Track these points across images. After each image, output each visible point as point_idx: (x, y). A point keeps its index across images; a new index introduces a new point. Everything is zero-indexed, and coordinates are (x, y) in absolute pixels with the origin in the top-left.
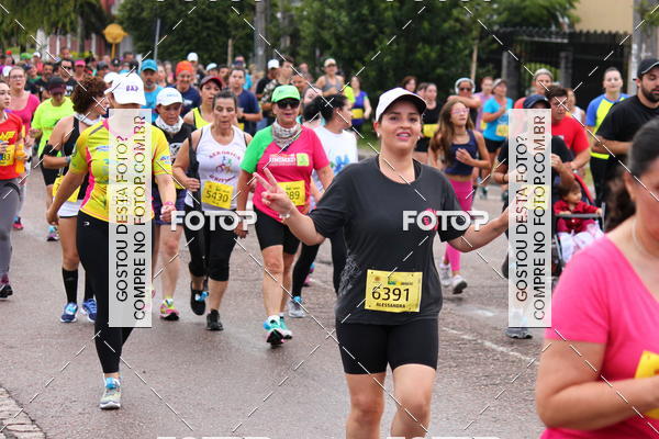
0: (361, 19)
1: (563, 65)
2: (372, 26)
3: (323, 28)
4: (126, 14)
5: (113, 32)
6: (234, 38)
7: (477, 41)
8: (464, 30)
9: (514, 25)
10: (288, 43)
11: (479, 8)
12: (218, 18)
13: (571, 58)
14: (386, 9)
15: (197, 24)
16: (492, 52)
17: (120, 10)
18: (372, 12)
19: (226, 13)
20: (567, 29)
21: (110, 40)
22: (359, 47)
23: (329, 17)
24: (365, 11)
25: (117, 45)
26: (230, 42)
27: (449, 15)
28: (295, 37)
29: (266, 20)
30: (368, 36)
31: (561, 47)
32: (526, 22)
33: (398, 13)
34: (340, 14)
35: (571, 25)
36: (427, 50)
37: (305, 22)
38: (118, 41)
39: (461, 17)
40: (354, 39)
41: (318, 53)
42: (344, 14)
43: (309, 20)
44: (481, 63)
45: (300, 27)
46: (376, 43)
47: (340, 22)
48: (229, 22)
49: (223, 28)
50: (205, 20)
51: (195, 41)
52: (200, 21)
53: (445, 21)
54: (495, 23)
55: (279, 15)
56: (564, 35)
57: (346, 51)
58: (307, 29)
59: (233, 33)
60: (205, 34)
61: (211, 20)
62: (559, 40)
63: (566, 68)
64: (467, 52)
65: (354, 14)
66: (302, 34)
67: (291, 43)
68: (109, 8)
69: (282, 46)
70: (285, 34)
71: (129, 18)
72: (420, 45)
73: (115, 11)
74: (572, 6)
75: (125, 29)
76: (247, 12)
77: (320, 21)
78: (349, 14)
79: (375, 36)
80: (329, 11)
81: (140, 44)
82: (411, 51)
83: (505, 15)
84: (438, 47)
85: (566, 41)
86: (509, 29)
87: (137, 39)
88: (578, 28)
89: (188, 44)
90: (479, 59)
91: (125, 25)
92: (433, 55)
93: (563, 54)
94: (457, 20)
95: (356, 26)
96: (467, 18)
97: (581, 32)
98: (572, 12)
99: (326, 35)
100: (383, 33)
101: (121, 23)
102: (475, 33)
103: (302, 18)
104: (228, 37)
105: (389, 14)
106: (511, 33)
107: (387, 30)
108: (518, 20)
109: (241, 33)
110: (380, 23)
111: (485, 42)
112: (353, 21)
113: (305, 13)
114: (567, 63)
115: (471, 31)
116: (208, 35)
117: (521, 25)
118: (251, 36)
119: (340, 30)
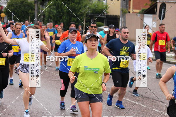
0: (59, 12)
1: (105, 22)
2: (61, 14)
3: (50, 14)
4: (6, 11)
5: (3, 15)
6: (30, 16)
7: (85, 17)
8: (82, 15)
9: (94, 13)
10: (42, 17)
11: (86, 9)
12: (27, 12)
13: (106, 21)
14: (65, 10)
15: (22, 13)
16: (89, 19)
17: (4, 10)
18: (61, 10)
19: (28, 10)
20: (106, 15)
21: (2, 16)
22: (58, 18)
23: (52, 11)
24: (60, 10)
25: (4, 18)
26: (29, 17)
27: (79, 11)
28: (44, 16)
29: (37, 12)
30: (61, 16)
31: (104, 18)
32: (96, 13)
33: (67, 11)
34: (54, 11)
35: (107, 14)
36: (74, 19)
37: (46, 12)
38: (4, 17)
39: (82, 11)
40: (57, 16)
41: (49, 20)
42: (55, 11)
43: (47, 12)
44: (86, 22)
45: (45, 14)
46: (62, 17)
47: (54, 12)
48: (29, 12)
49: (28, 14)
50: (23, 12)
51: (21, 17)
52: (22, 12)
53: (78, 12)
54: (89, 13)
55: (40, 11)
56: (105, 16)
57: (56, 19)
58: (47, 14)
59: (30, 15)
60: (23, 15)
61: (25, 12)
62: (104, 17)
63: (105, 23)
64: (83, 19)
65: (57, 11)
66: (45, 15)
67: (43, 17)
68: (2, 9)
69: (41, 18)
70: (42, 15)
71: (6, 12)
72: (72, 18)
73: (3, 10)
74: (107, 9)
75: (5, 14)
76: (33, 10)
77: (50, 12)
78: (56, 11)
79: (62, 16)
80: (52, 10)
81: (9, 17)
82: (70, 19)
83: (92, 11)
84: (76, 18)
85: (105, 17)
86: (93, 14)
87: (8, 17)
88: (108, 14)
89: (20, 17)
90: (86, 21)
91: (5, 13)
92: (75, 20)
93: (105, 20)
94: (81, 12)
95: (58, 13)
96: (83, 12)
97: (109, 15)
98: (107, 11)
99: (51, 15)
100: (64, 15)
101: (4, 13)
102: (85, 15)
103: (45, 12)
104: (29, 16)
105: (65, 11)
106: (93, 15)
107: (65, 14)
108: (95, 12)
109: (32, 15)
110: (63, 13)
111: (87, 17)
112: (57, 12)
113: (46, 10)
114: (106, 22)
115: (84, 14)
116: (24, 16)
117: (95, 13)
118: (34, 16)
119: (54, 14)
